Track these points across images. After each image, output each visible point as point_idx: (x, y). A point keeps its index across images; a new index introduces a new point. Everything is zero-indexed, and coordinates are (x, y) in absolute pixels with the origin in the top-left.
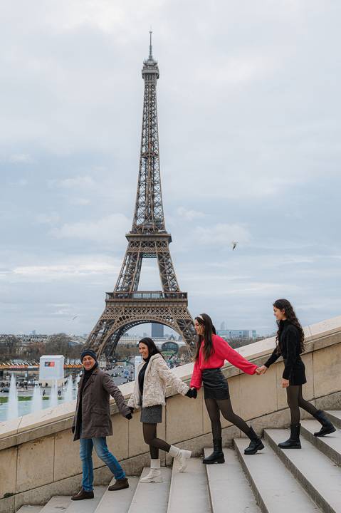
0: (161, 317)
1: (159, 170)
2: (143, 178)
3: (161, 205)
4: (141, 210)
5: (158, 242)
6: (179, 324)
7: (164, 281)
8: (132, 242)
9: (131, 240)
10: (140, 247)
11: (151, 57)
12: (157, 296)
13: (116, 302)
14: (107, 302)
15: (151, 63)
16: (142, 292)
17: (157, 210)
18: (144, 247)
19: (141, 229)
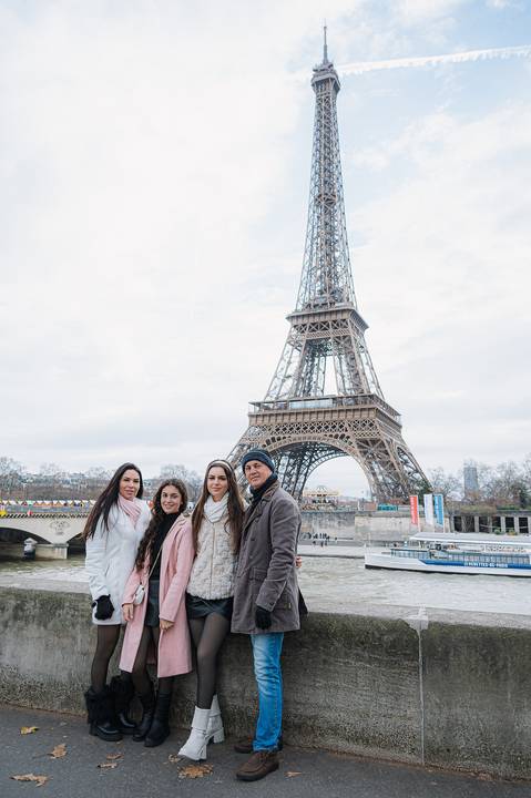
0: (331, 436)
5: (334, 322)
6: (360, 446)
8: (295, 326)
9: (295, 322)
10: (306, 332)
11: (325, 59)
13: (265, 415)
14: (251, 416)
15: (325, 67)
16: (305, 400)
18: (314, 330)
19: (310, 305)
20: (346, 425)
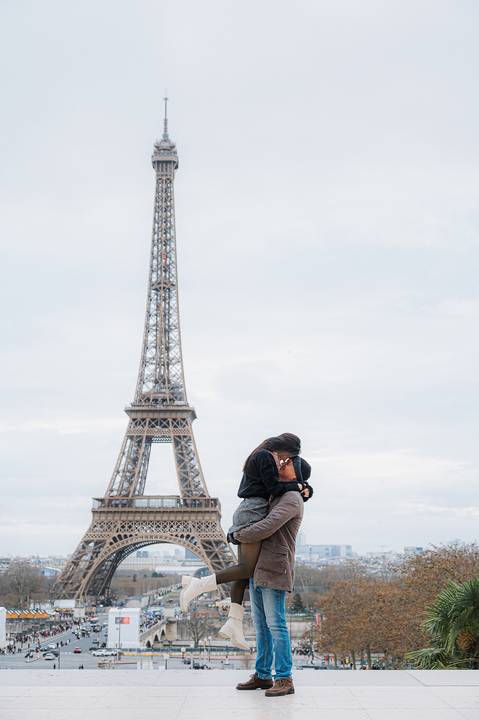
0: (177, 536)
1: (178, 308)
2: (152, 321)
3: (180, 361)
4: (150, 370)
5: (174, 420)
6: (205, 547)
7: (184, 480)
8: (134, 420)
9: (134, 415)
10: (146, 427)
11: (166, 136)
12: (170, 504)
13: (108, 512)
14: (94, 512)
15: (166, 145)
16: (149, 498)
17: (174, 370)
18: (153, 427)
19: (148, 399)
20: (190, 526)
